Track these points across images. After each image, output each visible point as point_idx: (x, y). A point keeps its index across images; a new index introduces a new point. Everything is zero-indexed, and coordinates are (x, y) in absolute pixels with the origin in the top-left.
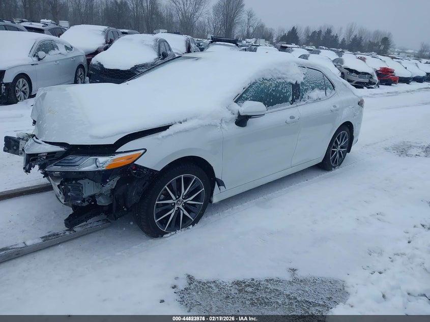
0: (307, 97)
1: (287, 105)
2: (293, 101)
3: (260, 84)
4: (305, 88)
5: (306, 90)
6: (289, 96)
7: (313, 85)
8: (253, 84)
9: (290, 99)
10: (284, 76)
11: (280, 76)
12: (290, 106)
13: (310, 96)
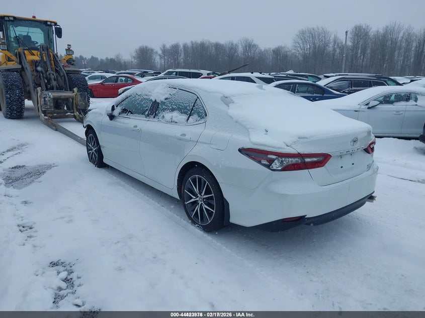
0: (162, 116)
1: (143, 117)
2: (148, 115)
3: (133, 97)
4: (164, 107)
5: (164, 110)
6: (147, 110)
7: (174, 107)
8: (129, 97)
9: (147, 113)
10: (150, 93)
11: (147, 93)
12: (145, 119)
13: (165, 116)
